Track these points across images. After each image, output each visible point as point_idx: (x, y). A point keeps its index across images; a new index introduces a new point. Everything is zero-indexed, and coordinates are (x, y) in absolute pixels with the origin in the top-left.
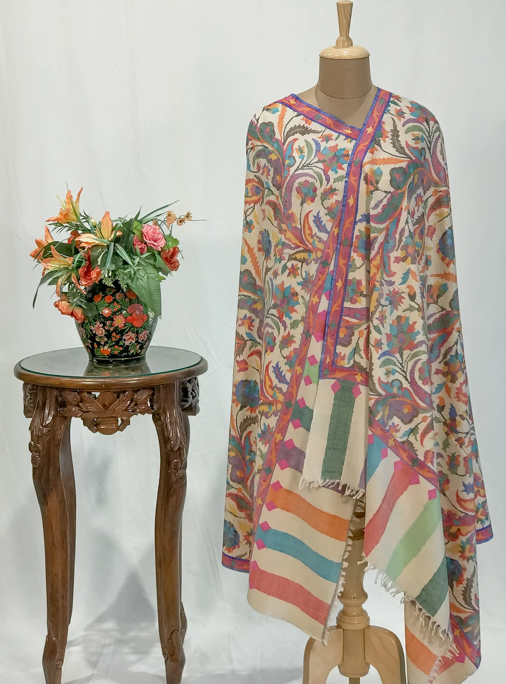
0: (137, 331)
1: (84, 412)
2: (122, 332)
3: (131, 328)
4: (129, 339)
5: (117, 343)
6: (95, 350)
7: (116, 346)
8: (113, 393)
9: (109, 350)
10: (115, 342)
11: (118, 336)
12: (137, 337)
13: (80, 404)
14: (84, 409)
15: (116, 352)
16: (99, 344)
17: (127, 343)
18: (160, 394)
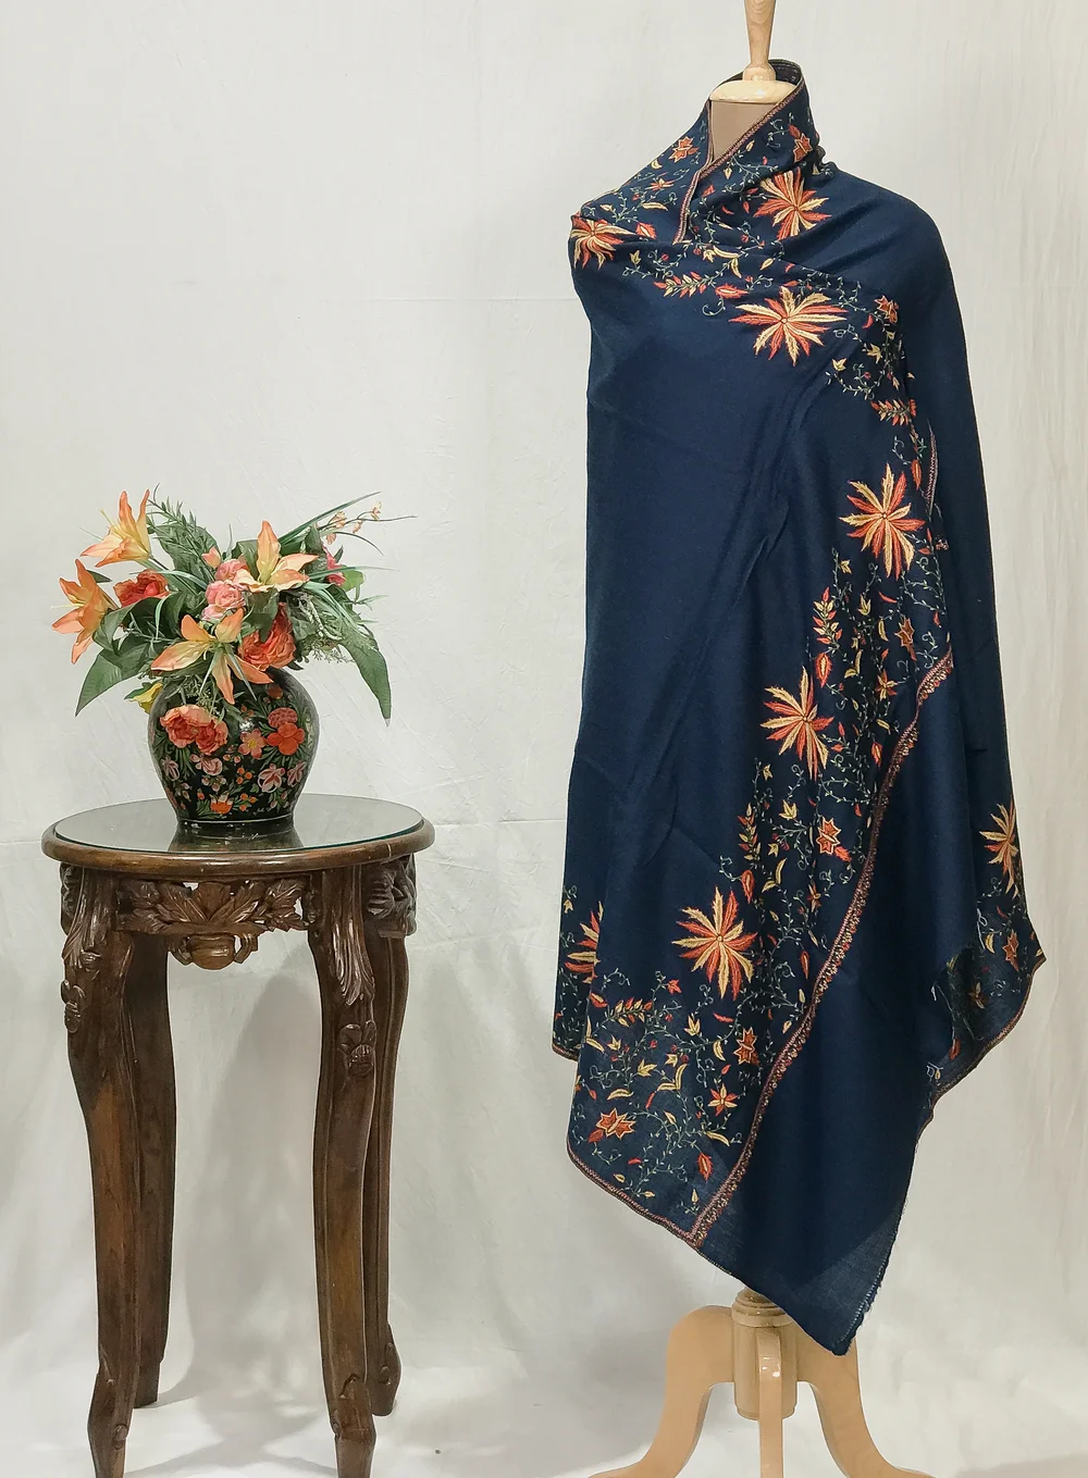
0: (287, 763)
1: (169, 923)
2: (255, 765)
3: (275, 757)
4: (269, 781)
5: (247, 788)
6: (199, 803)
7: (245, 796)
8: (222, 886)
9: (230, 803)
10: (242, 785)
11: (249, 775)
12: (286, 776)
13: (160, 906)
14: (168, 918)
15: (243, 808)
16: (208, 791)
17: (266, 788)
18: (321, 891)
